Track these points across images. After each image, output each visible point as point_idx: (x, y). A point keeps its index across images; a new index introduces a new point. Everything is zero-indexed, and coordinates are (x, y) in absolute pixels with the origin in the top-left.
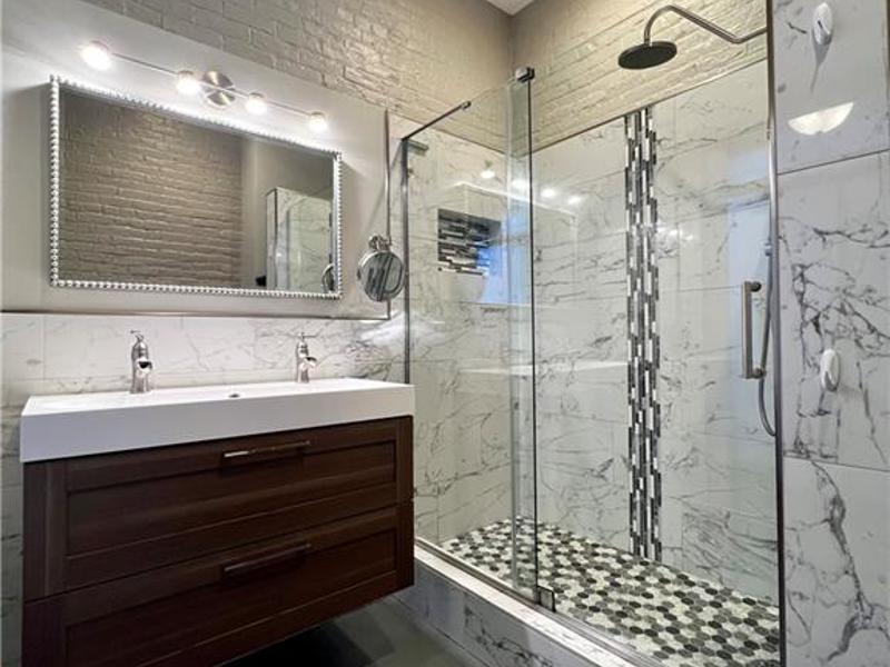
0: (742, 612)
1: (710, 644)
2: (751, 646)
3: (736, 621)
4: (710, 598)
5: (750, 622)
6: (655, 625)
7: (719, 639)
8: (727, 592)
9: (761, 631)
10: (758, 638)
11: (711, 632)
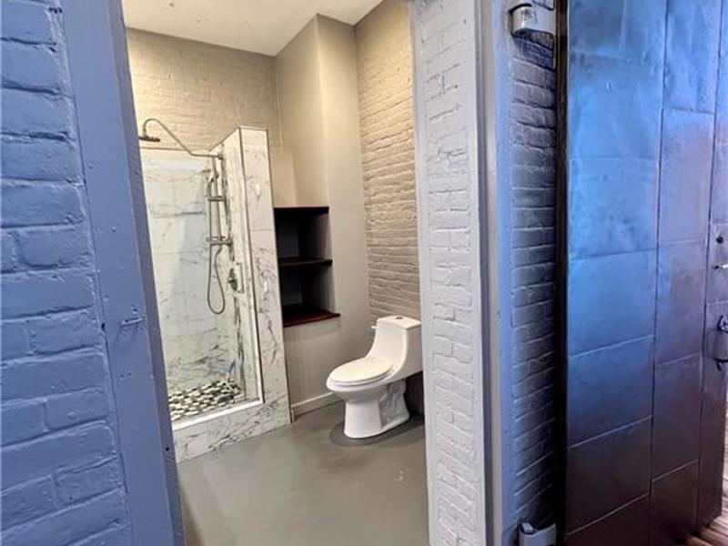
0: (197, 393)
1: (202, 406)
2: (211, 399)
3: (199, 397)
4: (182, 397)
5: (202, 394)
6: (180, 414)
7: (202, 403)
8: (184, 392)
9: (208, 394)
10: (211, 396)
11: (197, 404)
